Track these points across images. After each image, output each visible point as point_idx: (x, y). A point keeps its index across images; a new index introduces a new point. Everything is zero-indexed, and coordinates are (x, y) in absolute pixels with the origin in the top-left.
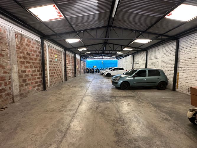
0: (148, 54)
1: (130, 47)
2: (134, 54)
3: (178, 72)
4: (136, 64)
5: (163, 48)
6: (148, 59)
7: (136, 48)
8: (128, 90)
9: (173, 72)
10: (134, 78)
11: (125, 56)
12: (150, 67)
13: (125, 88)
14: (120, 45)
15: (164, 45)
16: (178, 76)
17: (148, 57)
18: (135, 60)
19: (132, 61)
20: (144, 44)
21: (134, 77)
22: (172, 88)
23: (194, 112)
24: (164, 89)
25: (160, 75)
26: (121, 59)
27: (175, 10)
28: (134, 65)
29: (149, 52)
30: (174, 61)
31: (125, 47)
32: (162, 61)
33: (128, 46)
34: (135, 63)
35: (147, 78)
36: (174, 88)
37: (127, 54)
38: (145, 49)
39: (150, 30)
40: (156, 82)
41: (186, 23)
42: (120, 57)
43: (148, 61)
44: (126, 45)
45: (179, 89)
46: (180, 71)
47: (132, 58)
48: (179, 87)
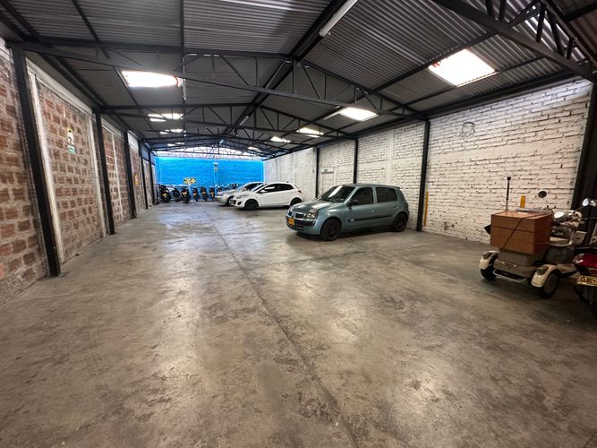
0: (360, 148)
1: (320, 127)
2: (318, 147)
3: (426, 190)
4: (326, 172)
5: (397, 136)
6: (360, 161)
7: (333, 130)
8: (337, 240)
9: (417, 191)
10: (350, 209)
11: (291, 151)
12: (363, 180)
13: (332, 236)
14: (295, 118)
15: (397, 130)
16: (427, 199)
17: (360, 156)
18: (324, 163)
19: (315, 164)
20: (356, 123)
21: (350, 205)
22: (414, 227)
23: (490, 258)
24: (402, 231)
25: (396, 199)
26: (274, 157)
28: (321, 176)
29: (360, 144)
30: (420, 168)
31: (308, 123)
32: (394, 168)
33: (318, 122)
34: (322, 170)
35: (375, 206)
36: (419, 228)
37: (301, 145)
38: (354, 135)
39: (386, 91)
40: (390, 216)
41: (454, 88)
42: (273, 152)
43: (360, 167)
44: (311, 119)
45: (427, 227)
46: (430, 188)
47: (315, 157)
48: (429, 223)
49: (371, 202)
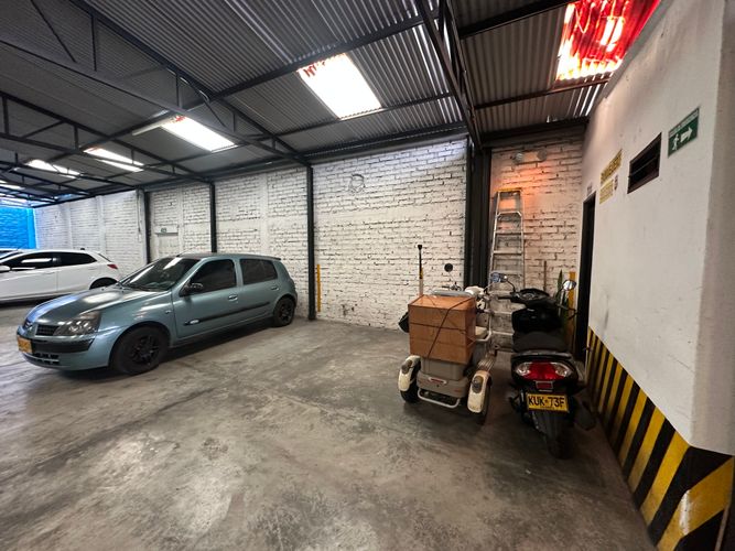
0: (218, 197)
1: (133, 150)
3: (316, 262)
4: (164, 233)
5: (271, 184)
6: (220, 217)
7: (165, 162)
9: (305, 263)
10: (188, 301)
11: (92, 194)
12: (227, 248)
15: (272, 176)
16: (318, 273)
17: (219, 210)
18: (157, 216)
19: (143, 218)
20: (203, 154)
21: (186, 293)
22: (306, 314)
24: (289, 323)
25: (275, 276)
26: (57, 202)
27: (327, 61)
28: (156, 240)
29: (219, 191)
30: (306, 230)
31: (103, 139)
32: (272, 229)
33: (123, 138)
34: (156, 229)
35: (239, 291)
36: (312, 316)
38: (206, 176)
39: (236, 98)
40: (268, 303)
41: (336, 120)
42: (51, 192)
43: (221, 227)
44: (109, 133)
45: (322, 315)
46: (321, 259)
47: (141, 206)
48: (323, 307)
49: (232, 284)
